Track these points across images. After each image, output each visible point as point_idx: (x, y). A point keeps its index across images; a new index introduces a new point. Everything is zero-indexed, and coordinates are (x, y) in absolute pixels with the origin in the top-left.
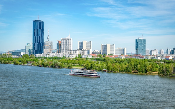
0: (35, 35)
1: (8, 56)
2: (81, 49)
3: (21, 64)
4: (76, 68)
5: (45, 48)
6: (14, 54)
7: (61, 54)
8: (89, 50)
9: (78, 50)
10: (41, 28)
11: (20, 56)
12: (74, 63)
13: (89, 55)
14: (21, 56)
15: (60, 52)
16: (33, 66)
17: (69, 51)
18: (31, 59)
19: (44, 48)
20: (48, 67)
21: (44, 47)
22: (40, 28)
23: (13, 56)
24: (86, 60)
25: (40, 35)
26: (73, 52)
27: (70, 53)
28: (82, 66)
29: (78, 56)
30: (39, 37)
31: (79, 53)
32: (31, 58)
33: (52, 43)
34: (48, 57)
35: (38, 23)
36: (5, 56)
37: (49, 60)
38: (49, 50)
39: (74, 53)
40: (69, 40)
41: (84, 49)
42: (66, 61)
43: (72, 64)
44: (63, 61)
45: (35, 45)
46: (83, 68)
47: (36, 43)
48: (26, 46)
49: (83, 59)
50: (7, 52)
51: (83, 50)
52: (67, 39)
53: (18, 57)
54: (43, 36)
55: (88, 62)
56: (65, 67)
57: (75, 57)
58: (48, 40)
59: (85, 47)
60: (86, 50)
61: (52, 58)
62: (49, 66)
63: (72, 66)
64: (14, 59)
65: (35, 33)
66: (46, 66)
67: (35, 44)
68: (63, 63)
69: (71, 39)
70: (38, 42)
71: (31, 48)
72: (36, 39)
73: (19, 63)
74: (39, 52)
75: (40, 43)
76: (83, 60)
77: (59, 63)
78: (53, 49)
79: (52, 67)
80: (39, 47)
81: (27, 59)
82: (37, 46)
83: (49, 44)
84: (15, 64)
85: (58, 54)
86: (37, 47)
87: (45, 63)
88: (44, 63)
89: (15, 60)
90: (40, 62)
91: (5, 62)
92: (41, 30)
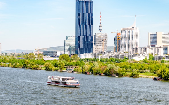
0: (79, 23)
1: (36, 57)
2: (154, 45)
3: (57, 70)
4: (146, 76)
5: (95, 45)
6: (46, 53)
7: (121, 55)
8: (167, 46)
9: (148, 47)
10: (89, 12)
11: (55, 56)
12: (142, 70)
13: (167, 55)
14: (58, 56)
15: (119, 50)
16: (75, 73)
17: (134, 50)
18: (74, 63)
19: (93, 44)
20: (100, 75)
21: (93, 42)
22: (87, 12)
23: (45, 57)
24: (161, 64)
25: (87, 24)
26: (141, 51)
27: (136, 52)
28: (155, 73)
29: (148, 58)
30: (86, 26)
31: (150, 53)
32: (72, 60)
33: (106, 36)
34: (99, 58)
35: (85, 3)
36: (33, 57)
37: (102, 64)
38: (101, 48)
39: (141, 53)
40: (134, 31)
41: (159, 46)
42: (129, 66)
43: (138, 70)
44: (123, 65)
45: (79, 40)
46: (156, 76)
47: (81, 35)
48: (65, 41)
49: (156, 63)
50: (36, 51)
51: (156, 46)
52: (131, 29)
53: (52, 58)
54: (92, 24)
55: (164, 67)
56: (127, 75)
57: (143, 58)
58: (100, 31)
59: (160, 43)
60: (162, 46)
61: (106, 60)
62: (101, 73)
63: (139, 73)
64: (46, 62)
65: (79, 19)
66: (97, 74)
67: (79, 37)
68: (124, 68)
69: (138, 29)
70: (83, 35)
71: (73, 44)
72: (80, 30)
73: (54, 68)
74: (86, 50)
75: (88, 35)
76: (156, 64)
77: (117, 68)
78: (108, 46)
79: (106, 74)
80: (86, 43)
81: (67, 63)
82: (82, 40)
83: (102, 37)
84: (48, 69)
85: (116, 53)
86: (82, 42)
87: (94, 68)
88: (93, 69)
89: (47, 63)
90: (87, 66)
91: (33, 66)
92: (89, 14)
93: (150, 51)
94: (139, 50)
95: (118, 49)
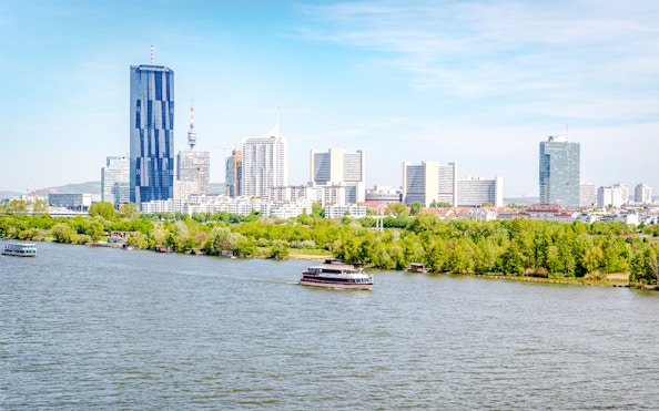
0: (138, 125)
1: (30, 209)
2: (324, 182)
3: (84, 243)
4: (305, 256)
5: (178, 179)
6: (55, 199)
7: (242, 203)
8: (354, 184)
9: (310, 184)
10: (164, 98)
11: (79, 208)
12: (294, 240)
13: (355, 205)
14: (86, 208)
15: (239, 194)
16: (130, 248)
17: (276, 191)
18: (126, 224)
19: (175, 178)
20: (193, 253)
21: (175, 173)
22: (159, 97)
23: (52, 210)
24: (342, 226)
25: (159, 126)
26: (293, 195)
27: (280, 198)
28: (327, 249)
29: (309, 212)
30: (157, 132)
31: (315, 199)
32: (122, 216)
33: (205, 156)
34: (190, 213)
35: (153, 75)
36: (22, 208)
37: (197, 226)
38: (193, 186)
39: (293, 199)
40: (275, 145)
41: (336, 183)
42: (264, 231)
43: (286, 242)
44: (250, 230)
45: (138, 167)
46: (330, 256)
47: (143, 155)
48: (103, 169)
49: (329, 223)
50: (30, 195)
51: (329, 184)
52: (267, 142)
53: (71, 212)
54: (172, 128)
55: (348, 236)
56: (259, 255)
57: (297, 213)
58: (192, 145)
59: (337, 175)
60: (343, 184)
61: (207, 217)
62: (195, 249)
63: (289, 250)
64: (56, 221)
65: (138, 115)
66: (184, 251)
67: (139, 160)
68: (253, 238)
69: (284, 140)
70: (150, 155)
71: (124, 177)
72: (142, 142)
73: (76, 237)
74: (156, 192)
75: (161, 156)
76: (331, 227)
77: (235, 238)
78: (210, 182)
79: (207, 252)
80: (157, 174)
81: (109, 223)
82: (146, 168)
83: (196, 161)
84: (60, 240)
85: (230, 200)
86: (147, 172)
87: (178, 238)
88: (176, 239)
89: (59, 225)
90: (160, 233)
91: (22, 233)
92: (163, 103)
93: (313, 195)
94: (288, 192)
95: (234, 189)
